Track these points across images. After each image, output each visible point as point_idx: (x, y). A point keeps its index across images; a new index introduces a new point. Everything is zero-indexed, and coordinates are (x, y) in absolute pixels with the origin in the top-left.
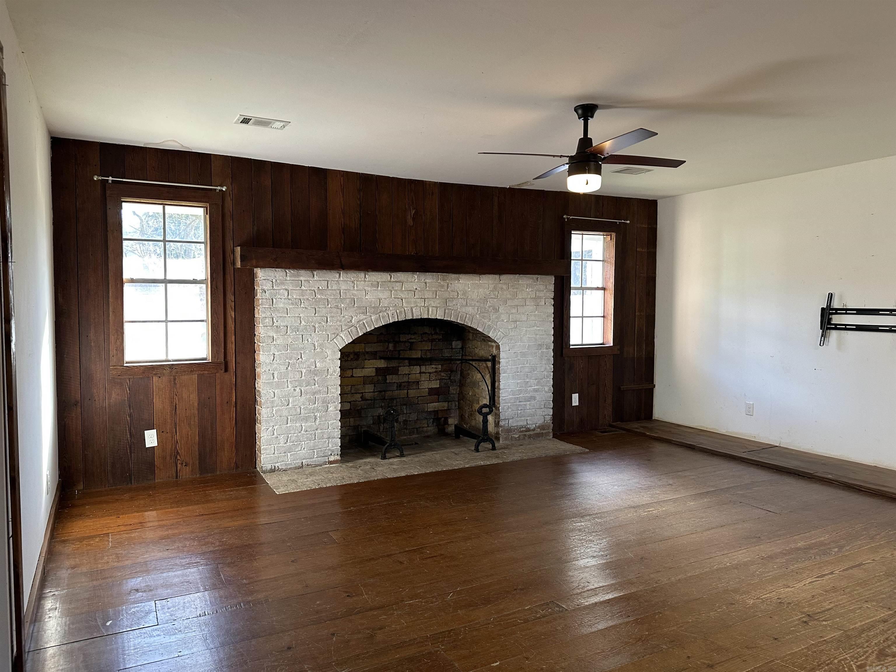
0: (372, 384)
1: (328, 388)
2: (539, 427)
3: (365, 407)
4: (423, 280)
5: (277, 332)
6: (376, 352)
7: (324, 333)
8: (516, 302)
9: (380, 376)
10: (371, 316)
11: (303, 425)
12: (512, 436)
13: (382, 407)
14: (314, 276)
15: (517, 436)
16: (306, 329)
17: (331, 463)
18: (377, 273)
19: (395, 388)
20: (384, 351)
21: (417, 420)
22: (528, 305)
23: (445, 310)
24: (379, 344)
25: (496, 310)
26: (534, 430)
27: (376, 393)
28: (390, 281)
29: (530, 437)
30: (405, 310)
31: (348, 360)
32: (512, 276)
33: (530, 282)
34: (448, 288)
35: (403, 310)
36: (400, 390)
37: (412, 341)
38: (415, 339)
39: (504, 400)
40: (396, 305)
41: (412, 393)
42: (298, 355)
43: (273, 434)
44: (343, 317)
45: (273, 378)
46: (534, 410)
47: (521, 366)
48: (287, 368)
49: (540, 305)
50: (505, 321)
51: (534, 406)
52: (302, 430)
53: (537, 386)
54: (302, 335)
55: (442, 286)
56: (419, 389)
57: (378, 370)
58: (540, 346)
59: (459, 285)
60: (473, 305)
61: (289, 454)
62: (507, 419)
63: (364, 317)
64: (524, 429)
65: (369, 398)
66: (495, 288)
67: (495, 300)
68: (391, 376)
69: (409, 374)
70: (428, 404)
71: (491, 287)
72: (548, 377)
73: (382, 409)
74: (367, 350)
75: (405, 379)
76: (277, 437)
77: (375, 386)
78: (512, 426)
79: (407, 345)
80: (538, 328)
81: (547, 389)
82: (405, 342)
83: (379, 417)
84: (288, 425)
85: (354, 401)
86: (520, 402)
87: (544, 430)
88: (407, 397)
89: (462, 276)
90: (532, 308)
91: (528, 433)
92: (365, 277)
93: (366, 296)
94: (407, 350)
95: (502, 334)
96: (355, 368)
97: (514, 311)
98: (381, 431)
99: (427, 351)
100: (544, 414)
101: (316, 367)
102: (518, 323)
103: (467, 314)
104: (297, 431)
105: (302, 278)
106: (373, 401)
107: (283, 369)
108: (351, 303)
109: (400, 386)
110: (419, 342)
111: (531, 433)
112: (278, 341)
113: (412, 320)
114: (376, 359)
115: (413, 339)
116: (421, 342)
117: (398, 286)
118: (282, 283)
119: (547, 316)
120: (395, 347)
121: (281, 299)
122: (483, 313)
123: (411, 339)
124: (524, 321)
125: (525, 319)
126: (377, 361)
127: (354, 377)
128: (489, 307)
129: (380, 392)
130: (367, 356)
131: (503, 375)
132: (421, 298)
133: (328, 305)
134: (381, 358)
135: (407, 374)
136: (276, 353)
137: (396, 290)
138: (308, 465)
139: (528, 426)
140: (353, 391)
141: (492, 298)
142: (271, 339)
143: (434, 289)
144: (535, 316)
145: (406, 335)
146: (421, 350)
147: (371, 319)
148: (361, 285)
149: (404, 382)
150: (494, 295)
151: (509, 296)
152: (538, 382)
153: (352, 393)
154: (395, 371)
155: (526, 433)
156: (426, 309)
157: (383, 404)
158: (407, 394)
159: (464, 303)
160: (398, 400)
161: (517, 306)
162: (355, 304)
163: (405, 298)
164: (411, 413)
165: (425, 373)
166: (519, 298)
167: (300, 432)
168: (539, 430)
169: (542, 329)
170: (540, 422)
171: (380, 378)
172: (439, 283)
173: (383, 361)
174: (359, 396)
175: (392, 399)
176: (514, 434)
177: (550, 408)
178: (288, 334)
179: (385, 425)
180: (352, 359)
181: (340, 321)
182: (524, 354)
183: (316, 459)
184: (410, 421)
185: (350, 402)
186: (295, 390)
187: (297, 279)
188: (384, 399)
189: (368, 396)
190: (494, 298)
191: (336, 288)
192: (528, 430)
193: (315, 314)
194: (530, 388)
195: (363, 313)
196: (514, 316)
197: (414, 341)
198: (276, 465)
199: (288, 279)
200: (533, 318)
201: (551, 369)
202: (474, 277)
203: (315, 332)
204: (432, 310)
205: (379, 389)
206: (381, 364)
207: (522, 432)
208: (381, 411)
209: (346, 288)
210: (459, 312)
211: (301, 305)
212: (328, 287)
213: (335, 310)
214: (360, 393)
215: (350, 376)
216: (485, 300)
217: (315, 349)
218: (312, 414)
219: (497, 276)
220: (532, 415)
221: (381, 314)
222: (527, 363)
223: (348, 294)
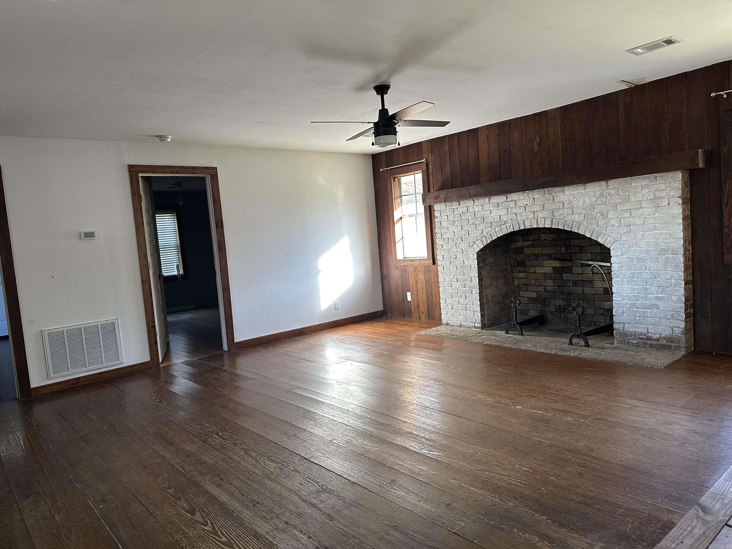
0: (552, 279)
1: (471, 278)
2: (664, 338)
3: (548, 297)
4: (531, 197)
5: (444, 242)
6: (551, 254)
7: (467, 242)
8: (628, 206)
9: (557, 273)
10: (495, 229)
11: (460, 300)
12: (629, 341)
13: (562, 299)
14: (460, 205)
15: (635, 342)
16: (457, 239)
17: (475, 327)
18: (497, 197)
19: (571, 284)
20: (558, 254)
21: (594, 314)
22: (645, 208)
23: (552, 220)
24: (553, 248)
25: (604, 215)
26: (657, 340)
27: (555, 287)
28: (507, 201)
29: (652, 346)
30: (518, 222)
31: (530, 260)
32: (621, 180)
33: (646, 183)
34: (554, 200)
35: (517, 222)
36: (576, 287)
37: (581, 245)
38: (584, 243)
39: (618, 304)
40: (512, 219)
41: (587, 290)
42: (454, 256)
43: (446, 303)
44: (478, 230)
45: (444, 269)
46: (657, 319)
47: (637, 271)
48: (450, 264)
49: (661, 206)
50: (616, 226)
51: (657, 315)
52: (459, 303)
53: (661, 294)
54: (456, 244)
55: (549, 200)
56: (593, 287)
57: (554, 268)
58: (664, 251)
59: (565, 197)
60: (579, 213)
61: (454, 316)
62: (623, 323)
63: (490, 229)
64: (644, 337)
65: (550, 291)
66: (602, 195)
67: (603, 206)
68: (566, 274)
69: (583, 274)
70: (605, 302)
71: (598, 194)
72: (676, 285)
73: (562, 301)
74: (544, 252)
75: (580, 278)
76: (448, 305)
77: (554, 282)
78: (629, 331)
79: (577, 248)
80: (660, 232)
81: (674, 298)
82: (574, 246)
83: (560, 306)
84: (453, 299)
85: (539, 291)
86: (637, 308)
87: (672, 342)
88: (583, 293)
89: (566, 188)
90: (649, 210)
91: (649, 342)
92: (489, 201)
93: (490, 214)
94: (578, 253)
95: (612, 239)
96: (537, 266)
97: (626, 215)
98: (562, 318)
99: (597, 254)
100: (671, 326)
101: (464, 264)
102: (632, 227)
103: (574, 221)
104: (457, 304)
105: (454, 207)
106: (554, 293)
107: (448, 264)
108: (482, 221)
109: (575, 283)
110: (589, 245)
111: (654, 343)
112: (444, 247)
113: (525, 230)
114: (552, 260)
115: (582, 243)
116: (590, 245)
117: (512, 204)
118: (445, 212)
119: (673, 218)
120: (566, 250)
121: (444, 221)
122: (590, 219)
123: (580, 243)
124: (640, 225)
125: (641, 222)
126: (553, 261)
127: (536, 273)
128: (597, 213)
129: (559, 286)
130: (544, 257)
131: (616, 279)
132: (531, 211)
133: (468, 223)
134: (556, 259)
135: (580, 274)
136: (444, 254)
137: (511, 208)
138: (463, 326)
139: (650, 335)
140: (537, 284)
141: (600, 204)
142: (441, 246)
143: (541, 203)
144: (654, 218)
145: (576, 240)
146: (591, 253)
147: (495, 231)
148: (486, 207)
149: (578, 280)
150: (601, 201)
151: (618, 201)
152: (662, 290)
153: (537, 286)
154: (569, 270)
155: (646, 341)
156: (535, 220)
157: (563, 297)
158: (583, 291)
159: (570, 212)
160: (575, 295)
161: (630, 209)
162: (484, 220)
163: (519, 213)
164: (588, 308)
165: (598, 274)
166: (632, 201)
167: (458, 304)
168: (664, 341)
169: (665, 232)
170: (667, 333)
171: (557, 275)
172: (545, 197)
173: (558, 261)
174: (543, 288)
175: (570, 294)
176: (631, 339)
177: (682, 320)
178: (449, 243)
179: (565, 314)
180: (533, 259)
181: (476, 233)
182: (640, 260)
183: (467, 324)
184: (588, 314)
185: (536, 292)
186: (454, 278)
187: (451, 208)
188: (563, 293)
189: (549, 289)
190: (602, 204)
191: (472, 211)
192: (650, 339)
193: (462, 229)
194: (651, 295)
195: (489, 227)
196: (627, 219)
197: (583, 245)
198: (449, 321)
199: (447, 208)
200: (651, 221)
201: (681, 276)
202: (578, 187)
203: (462, 241)
204: (541, 220)
205: (558, 284)
206: (557, 264)
207: (642, 339)
208: (561, 303)
209: (478, 210)
210: (566, 221)
211: (454, 224)
212: (468, 211)
213: (472, 226)
214: (543, 286)
215: (533, 272)
216: (593, 206)
217: (463, 253)
218: (464, 294)
219: (603, 183)
220: (656, 325)
221: (502, 227)
222: (646, 269)
223: (479, 214)
